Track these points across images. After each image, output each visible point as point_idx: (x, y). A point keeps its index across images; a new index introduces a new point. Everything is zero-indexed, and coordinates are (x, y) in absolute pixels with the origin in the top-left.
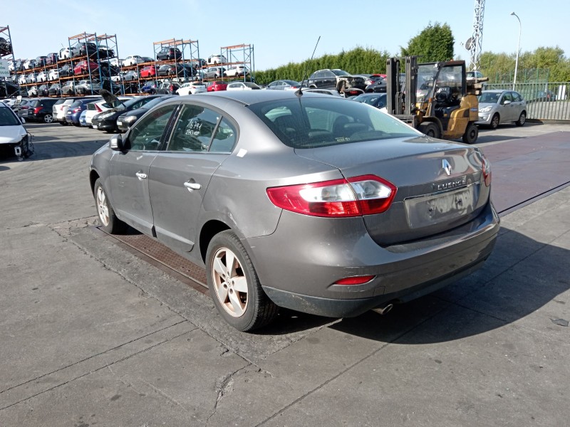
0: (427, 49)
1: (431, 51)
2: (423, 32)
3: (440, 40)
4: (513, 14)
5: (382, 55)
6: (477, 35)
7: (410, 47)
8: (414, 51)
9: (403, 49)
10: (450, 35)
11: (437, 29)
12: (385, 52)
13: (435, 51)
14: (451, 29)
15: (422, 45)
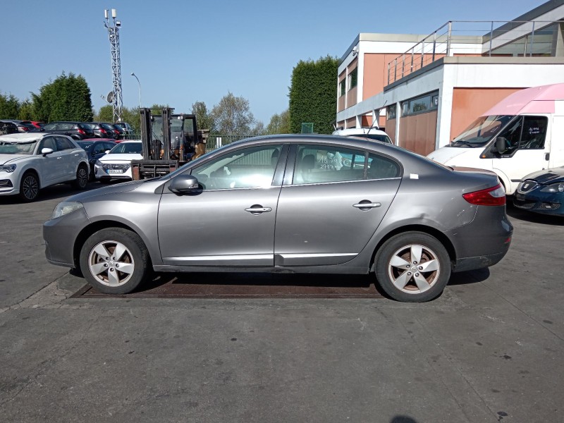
0: (65, 99)
1: (69, 100)
2: (57, 81)
3: (77, 90)
4: (133, 75)
5: (8, 100)
6: (116, 90)
7: (43, 94)
8: (48, 99)
9: (34, 96)
10: (86, 87)
11: (72, 80)
12: (12, 97)
13: (73, 101)
14: (86, 82)
15: (58, 94)
